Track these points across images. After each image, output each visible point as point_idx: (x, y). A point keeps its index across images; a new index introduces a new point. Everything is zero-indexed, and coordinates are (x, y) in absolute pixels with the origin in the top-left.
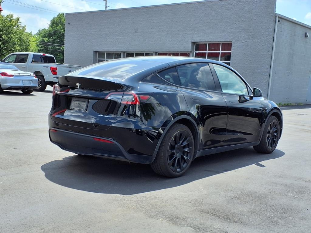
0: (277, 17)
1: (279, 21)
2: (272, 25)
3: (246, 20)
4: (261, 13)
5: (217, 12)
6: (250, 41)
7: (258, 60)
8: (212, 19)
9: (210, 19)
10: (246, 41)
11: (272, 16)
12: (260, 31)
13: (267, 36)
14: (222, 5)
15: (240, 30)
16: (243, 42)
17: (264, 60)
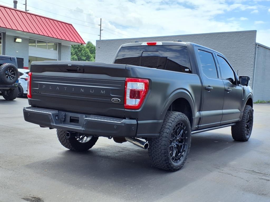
0: (257, 45)
1: (258, 48)
2: (254, 50)
3: (235, 46)
4: (246, 42)
5: (214, 41)
6: (239, 60)
7: (244, 73)
8: (211, 46)
9: (209, 46)
10: (236, 61)
11: (253, 44)
12: (245, 54)
13: (251, 57)
14: (218, 36)
15: (231, 53)
16: (234, 61)
17: (249, 73)
